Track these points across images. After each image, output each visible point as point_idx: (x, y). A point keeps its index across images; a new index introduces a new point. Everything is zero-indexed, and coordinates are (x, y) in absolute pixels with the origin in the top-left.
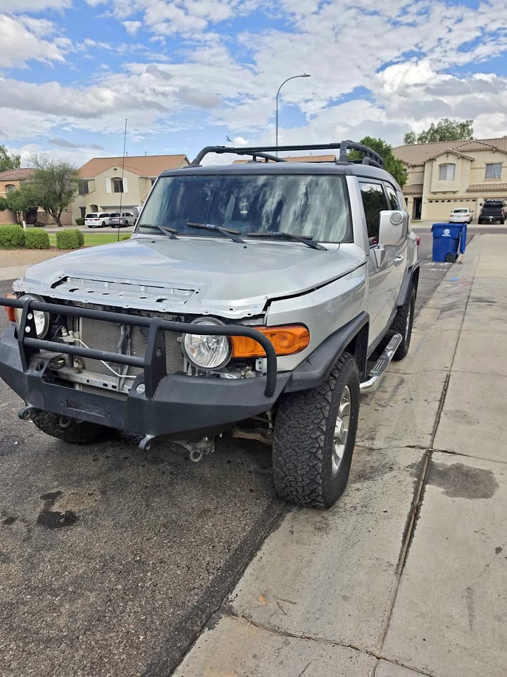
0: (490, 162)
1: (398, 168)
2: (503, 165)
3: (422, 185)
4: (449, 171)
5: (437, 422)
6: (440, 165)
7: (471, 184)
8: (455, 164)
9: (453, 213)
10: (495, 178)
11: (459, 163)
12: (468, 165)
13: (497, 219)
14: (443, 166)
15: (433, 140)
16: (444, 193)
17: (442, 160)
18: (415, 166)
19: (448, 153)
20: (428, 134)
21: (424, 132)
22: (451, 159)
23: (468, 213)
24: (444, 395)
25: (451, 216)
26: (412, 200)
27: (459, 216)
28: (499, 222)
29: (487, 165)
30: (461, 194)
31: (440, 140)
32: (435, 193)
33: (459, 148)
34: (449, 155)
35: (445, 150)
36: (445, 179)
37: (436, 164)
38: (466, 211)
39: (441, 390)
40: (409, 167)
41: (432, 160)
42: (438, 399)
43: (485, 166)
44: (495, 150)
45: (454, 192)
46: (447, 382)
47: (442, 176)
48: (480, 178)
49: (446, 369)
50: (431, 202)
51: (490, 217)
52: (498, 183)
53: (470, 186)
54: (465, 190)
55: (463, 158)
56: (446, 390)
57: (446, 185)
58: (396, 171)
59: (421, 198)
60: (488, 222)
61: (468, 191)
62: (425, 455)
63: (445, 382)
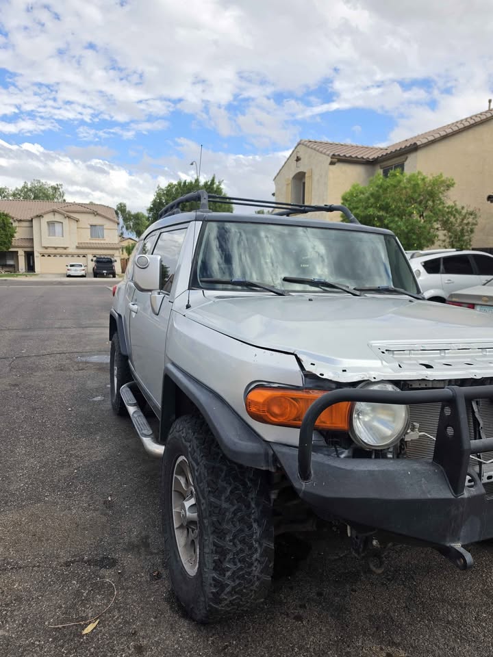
0: (94, 223)
1: (5, 222)
2: (105, 227)
3: (32, 239)
4: (58, 228)
6: (48, 222)
7: (80, 242)
8: (62, 223)
9: (69, 268)
10: (99, 237)
11: (66, 222)
12: (74, 225)
13: (110, 274)
14: (51, 224)
15: (26, 198)
16: (56, 248)
17: (49, 218)
18: (20, 221)
19: (54, 212)
20: (21, 191)
21: (17, 189)
22: (58, 218)
23: (83, 268)
25: (68, 270)
26: (23, 253)
27: (76, 270)
28: (112, 276)
29: (91, 226)
30: (72, 250)
31: (34, 199)
32: (46, 248)
33: (64, 209)
34: (56, 214)
35: (51, 209)
36: (54, 235)
37: (44, 220)
38: (81, 266)
40: (14, 221)
41: (39, 216)
43: (89, 227)
44: (96, 214)
45: (65, 248)
47: (52, 233)
48: (86, 237)
50: (43, 256)
51: (104, 272)
52: (102, 242)
53: (78, 243)
54: (75, 247)
55: (69, 217)
57: (56, 241)
58: (4, 223)
59: (33, 252)
60: (102, 276)
61: (77, 248)
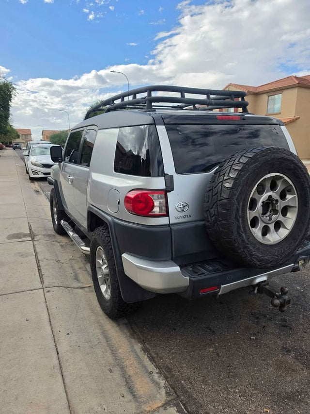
5: (35, 250)
24: (39, 266)
39: (41, 268)
42: (40, 262)
46: (41, 276)
49: (48, 289)
56: (39, 270)
62: (34, 238)
63: (42, 275)
